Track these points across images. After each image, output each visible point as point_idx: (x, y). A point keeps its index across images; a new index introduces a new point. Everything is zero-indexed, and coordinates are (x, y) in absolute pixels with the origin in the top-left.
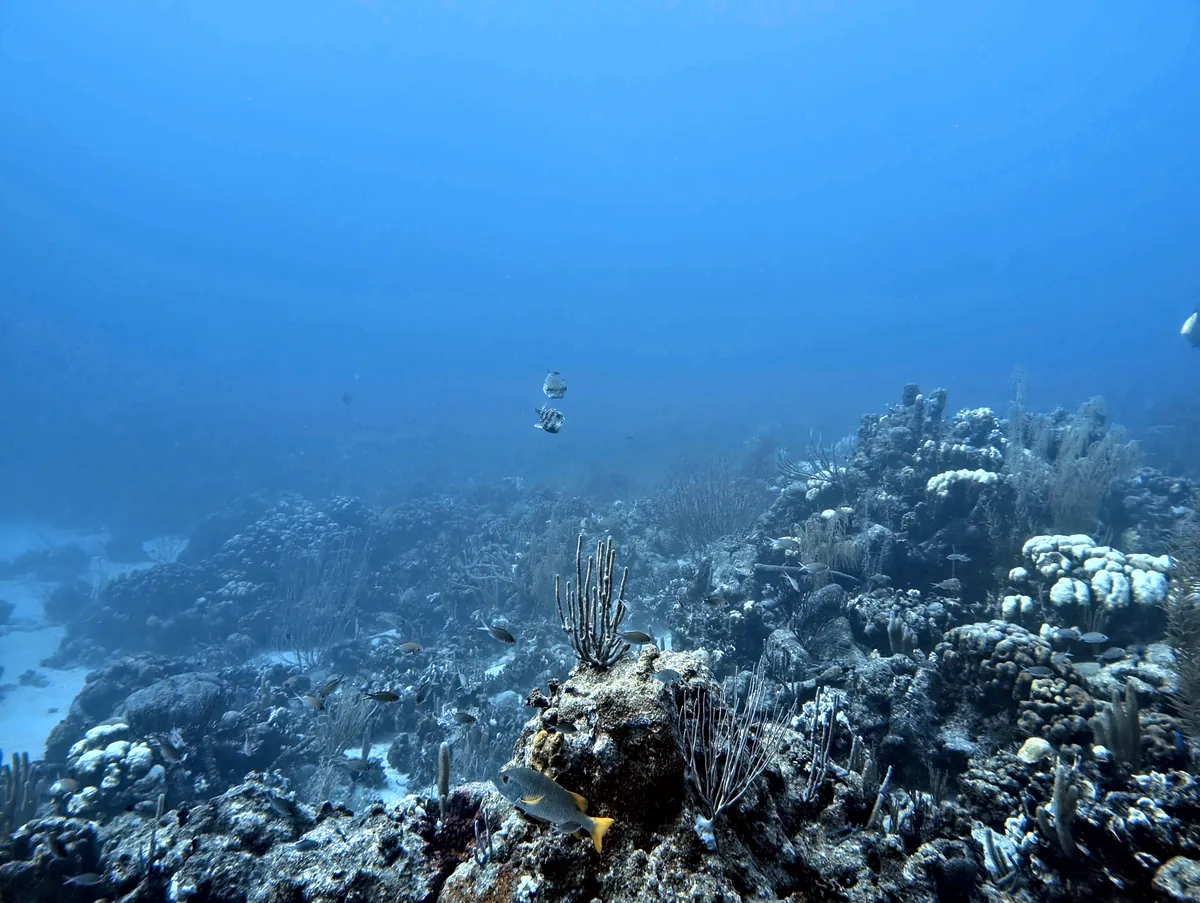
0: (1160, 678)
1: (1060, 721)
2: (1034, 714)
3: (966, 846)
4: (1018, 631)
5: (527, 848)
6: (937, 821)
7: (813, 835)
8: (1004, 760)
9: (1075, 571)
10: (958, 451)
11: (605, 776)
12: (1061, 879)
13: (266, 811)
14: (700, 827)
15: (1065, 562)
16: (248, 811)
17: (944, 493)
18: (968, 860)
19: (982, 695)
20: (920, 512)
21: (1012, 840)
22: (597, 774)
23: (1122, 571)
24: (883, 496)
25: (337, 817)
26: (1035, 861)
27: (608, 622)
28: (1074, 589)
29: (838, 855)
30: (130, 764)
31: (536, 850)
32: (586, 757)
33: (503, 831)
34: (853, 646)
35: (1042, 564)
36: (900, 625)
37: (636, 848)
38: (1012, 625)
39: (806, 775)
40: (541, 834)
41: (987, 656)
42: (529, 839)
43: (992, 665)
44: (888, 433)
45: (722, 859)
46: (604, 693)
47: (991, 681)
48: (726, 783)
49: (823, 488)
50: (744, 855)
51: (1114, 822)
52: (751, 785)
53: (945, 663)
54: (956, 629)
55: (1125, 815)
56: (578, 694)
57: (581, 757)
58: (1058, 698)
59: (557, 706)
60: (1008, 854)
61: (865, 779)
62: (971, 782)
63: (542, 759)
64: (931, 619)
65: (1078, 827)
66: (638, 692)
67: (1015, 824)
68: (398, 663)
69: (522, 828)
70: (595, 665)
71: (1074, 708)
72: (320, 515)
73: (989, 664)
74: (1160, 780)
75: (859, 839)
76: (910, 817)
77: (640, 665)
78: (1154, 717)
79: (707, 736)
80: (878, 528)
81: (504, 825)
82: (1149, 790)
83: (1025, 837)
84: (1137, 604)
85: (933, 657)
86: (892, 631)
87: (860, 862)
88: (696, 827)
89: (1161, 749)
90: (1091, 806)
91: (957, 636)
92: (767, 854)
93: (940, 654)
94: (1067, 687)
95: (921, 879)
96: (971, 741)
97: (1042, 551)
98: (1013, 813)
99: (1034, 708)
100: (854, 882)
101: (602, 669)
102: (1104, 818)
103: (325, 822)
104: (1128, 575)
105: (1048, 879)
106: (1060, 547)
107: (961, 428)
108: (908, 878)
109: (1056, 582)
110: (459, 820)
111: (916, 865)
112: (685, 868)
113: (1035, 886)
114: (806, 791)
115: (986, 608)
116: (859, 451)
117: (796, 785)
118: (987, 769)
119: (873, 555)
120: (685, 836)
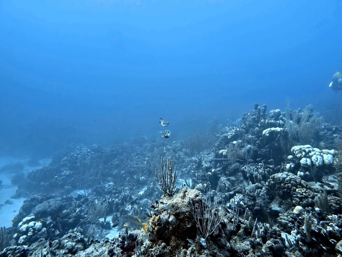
0: (333, 186)
1: (305, 200)
2: (298, 199)
3: (280, 241)
4: (291, 175)
5: (151, 251)
6: (271, 233)
7: (235, 240)
8: (290, 213)
9: (306, 156)
10: (271, 122)
11: (173, 228)
12: (308, 248)
13: (75, 242)
14: (202, 241)
15: (304, 153)
16: (70, 242)
17: (268, 135)
18: (281, 245)
19: (282, 194)
20: (261, 140)
21: (293, 237)
22: (171, 227)
23: (320, 155)
24: (250, 136)
25: (95, 243)
26: (300, 243)
27: (172, 182)
28: (307, 161)
29: (243, 246)
30: (36, 228)
31: (154, 251)
32: (167, 222)
33: (144, 245)
34: (244, 181)
35: (297, 154)
36: (257, 175)
37: (184, 249)
38: (290, 173)
39: (232, 222)
40: (155, 246)
41: (283, 182)
42: (152, 247)
43: (284, 185)
44: (250, 118)
45: (209, 250)
46: (171, 203)
47: (284, 190)
48: (209, 228)
49: (233, 135)
50: (215, 249)
51: (323, 231)
52: (217, 227)
53: (271, 185)
54: (273, 175)
55: (326, 228)
56: (164, 204)
57: (166, 222)
58: (304, 194)
59: (158, 207)
60: (292, 241)
61: (249, 222)
62: (280, 220)
63: (154, 224)
64: (266, 172)
65: (313, 233)
66: (181, 202)
67: (294, 232)
68: (114, 192)
69: (150, 244)
70: (169, 194)
71: (309, 196)
72: (89, 150)
73: (283, 185)
74: (335, 217)
75: (249, 240)
76: (263, 231)
77: (181, 194)
78: (332, 198)
79: (202, 214)
80: (249, 146)
81: (144, 243)
82: (332, 220)
83: (297, 236)
84: (325, 164)
85: (267, 183)
86: (255, 176)
87: (249, 247)
88: (201, 241)
89: (335, 207)
90: (316, 226)
91: (274, 177)
92: (222, 247)
93: (269, 182)
94: (307, 190)
95: (267, 251)
96: (279, 207)
97: (297, 150)
98: (293, 229)
99: (297, 197)
100: (248, 253)
101: (171, 195)
102: (320, 230)
103: (92, 245)
104: (322, 156)
105: (304, 248)
106: (302, 149)
107: (272, 115)
108: (264, 251)
109: (301, 159)
110: (132, 242)
111: (266, 247)
112: (198, 254)
113: (301, 250)
114: (232, 227)
115: (281, 167)
116: (243, 124)
117: (230, 225)
118: (285, 216)
119: (248, 154)
120: (198, 244)
